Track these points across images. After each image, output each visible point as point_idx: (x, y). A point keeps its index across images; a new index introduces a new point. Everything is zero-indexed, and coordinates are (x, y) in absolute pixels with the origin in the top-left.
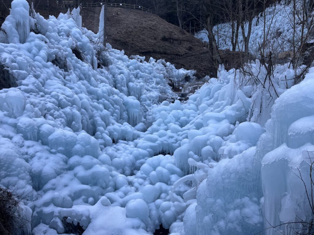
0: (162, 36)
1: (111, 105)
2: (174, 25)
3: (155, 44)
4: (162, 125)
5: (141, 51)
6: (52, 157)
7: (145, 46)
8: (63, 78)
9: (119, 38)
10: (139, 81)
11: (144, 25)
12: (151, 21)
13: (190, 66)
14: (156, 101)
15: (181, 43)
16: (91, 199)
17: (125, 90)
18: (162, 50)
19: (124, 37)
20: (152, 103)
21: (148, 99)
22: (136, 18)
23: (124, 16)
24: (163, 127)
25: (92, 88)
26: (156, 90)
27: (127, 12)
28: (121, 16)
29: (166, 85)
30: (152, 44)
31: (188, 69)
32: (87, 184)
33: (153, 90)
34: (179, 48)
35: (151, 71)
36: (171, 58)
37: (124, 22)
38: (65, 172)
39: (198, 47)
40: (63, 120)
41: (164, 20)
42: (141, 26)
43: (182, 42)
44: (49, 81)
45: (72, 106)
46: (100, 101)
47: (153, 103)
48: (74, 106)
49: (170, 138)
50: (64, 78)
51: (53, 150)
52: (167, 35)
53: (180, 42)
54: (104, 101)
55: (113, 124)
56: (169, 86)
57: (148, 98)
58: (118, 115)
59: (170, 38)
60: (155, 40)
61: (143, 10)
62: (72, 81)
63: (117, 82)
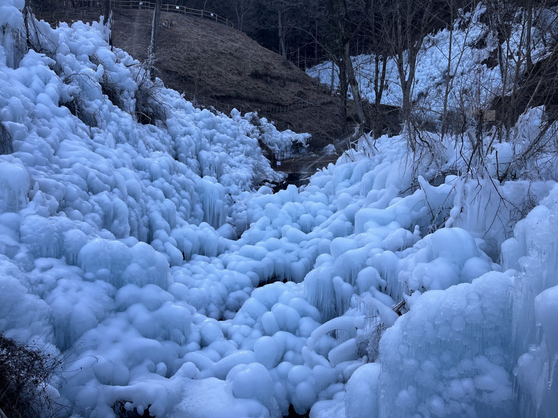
0: (252, 70)
1: (174, 191)
2: (273, 52)
3: (239, 82)
4: (269, 228)
5: (214, 94)
6: (88, 288)
7: (221, 86)
8: (89, 138)
9: (174, 68)
10: (216, 148)
11: (220, 49)
12: (232, 41)
13: (300, 126)
14: (248, 186)
15: (285, 85)
16: (162, 366)
17: (193, 164)
18: (251, 95)
19: (185, 66)
20: (241, 189)
21: (234, 182)
22: (205, 33)
23: (183, 29)
24: (270, 231)
25: (140, 157)
26: (246, 165)
27: (188, 22)
28: (178, 29)
29: (262, 159)
30: (235, 82)
31: (298, 132)
32: (154, 338)
33: (242, 166)
34: (281, 93)
35: (237, 131)
36: (269, 110)
37: (183, 39)
38: (113, 314)
39: (315, 94)
40: (98, 217)
41: (255, 42)
42: (214, 49)
43: (287, 83)
44: (65, 143)
45: (111, 191)
46: (156, 182)
47: (243, 189)
48: (116, 190)
49: (288, 253)
50: (92, 138)
51: (89, 275)
52: (260, 69)
53: (284, 82)
54: (162, 183)
55: (181, 226)
56: (266, 159)
57: (234, 180)
58: (187, 209)
59: (266, 75)
60: (240, 75)
61: (218, 21)
62: (106, 143)
63: (179, 149)
